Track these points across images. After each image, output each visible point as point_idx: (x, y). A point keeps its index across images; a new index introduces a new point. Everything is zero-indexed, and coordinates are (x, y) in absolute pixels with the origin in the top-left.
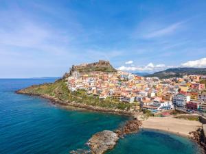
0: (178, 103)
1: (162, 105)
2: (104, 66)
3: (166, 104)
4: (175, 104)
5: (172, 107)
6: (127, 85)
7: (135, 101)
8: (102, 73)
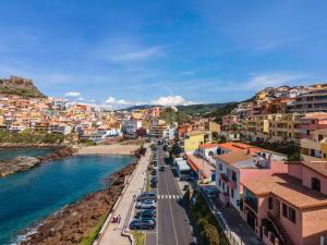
0: (129, 130)
1: (108, 132)
2: (22, 87)
3: (113, 132)
4: (125, 132)
5: (121, 135)
6: (63, 114)
7: (73, 131)
8: (15, 97)
